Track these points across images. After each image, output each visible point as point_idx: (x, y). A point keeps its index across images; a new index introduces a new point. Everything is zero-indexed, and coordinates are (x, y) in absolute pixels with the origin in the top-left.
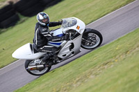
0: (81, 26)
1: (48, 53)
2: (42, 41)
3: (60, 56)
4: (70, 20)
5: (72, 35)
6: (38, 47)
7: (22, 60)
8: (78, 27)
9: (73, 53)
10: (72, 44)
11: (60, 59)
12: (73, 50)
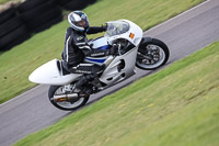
0: (136, 33)
1: (85, 75)
2: (76, 57)
3: (103, 80)
4: (119, 23)
5: (122, 48)
6: (70, 66)
7: (44, 85)
8: (131, 35)
9: (123, 75)
10: (123, 61)
11: (103, 85)
12: (123, 71)
